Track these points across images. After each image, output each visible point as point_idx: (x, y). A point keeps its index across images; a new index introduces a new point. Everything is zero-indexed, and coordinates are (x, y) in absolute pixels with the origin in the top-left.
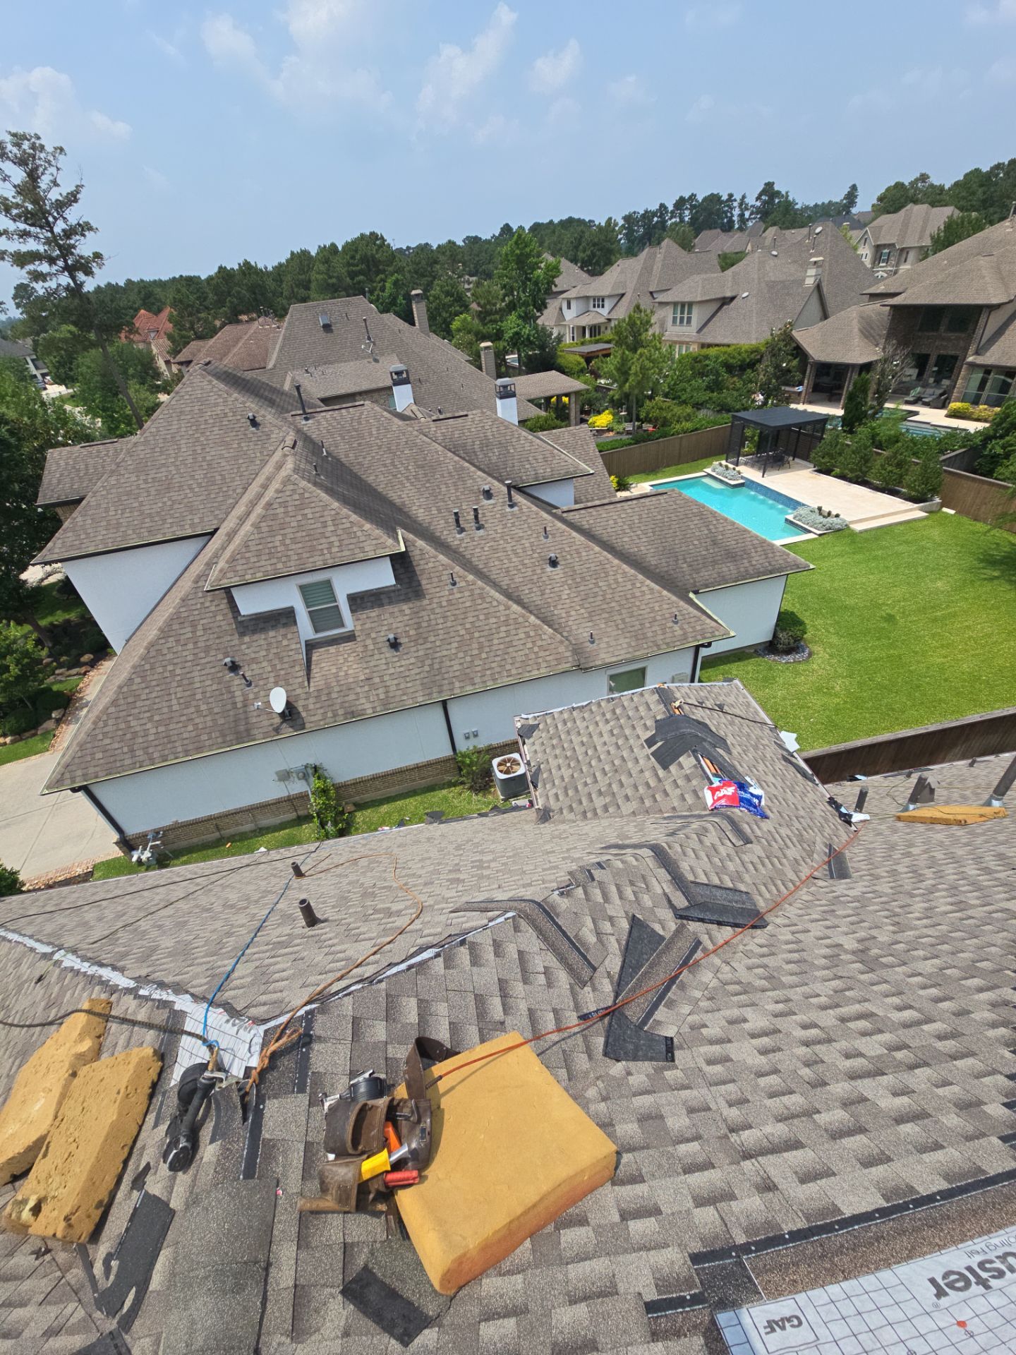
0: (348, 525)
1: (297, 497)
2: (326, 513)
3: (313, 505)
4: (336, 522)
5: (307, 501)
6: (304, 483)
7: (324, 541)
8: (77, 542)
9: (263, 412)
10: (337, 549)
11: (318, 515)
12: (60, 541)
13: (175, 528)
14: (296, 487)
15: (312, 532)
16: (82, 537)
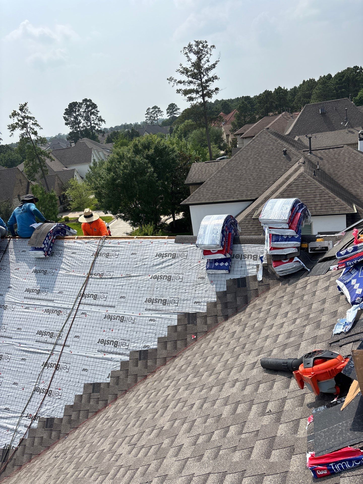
0: (328, 198)
1: (304, 183)
2: (317, 191)
3: (311, 187)
4: (322, 196)
5: (309, 185)
6: (309, 177)
7: (313, 203)
8: (199, 198)
9: (290, 148)
10: (319, 208)
11: (313, 191)
12: (193, 197)
13: (238, 196)
14: (304, 178)
15: (308, 199)
16: (201, 196)
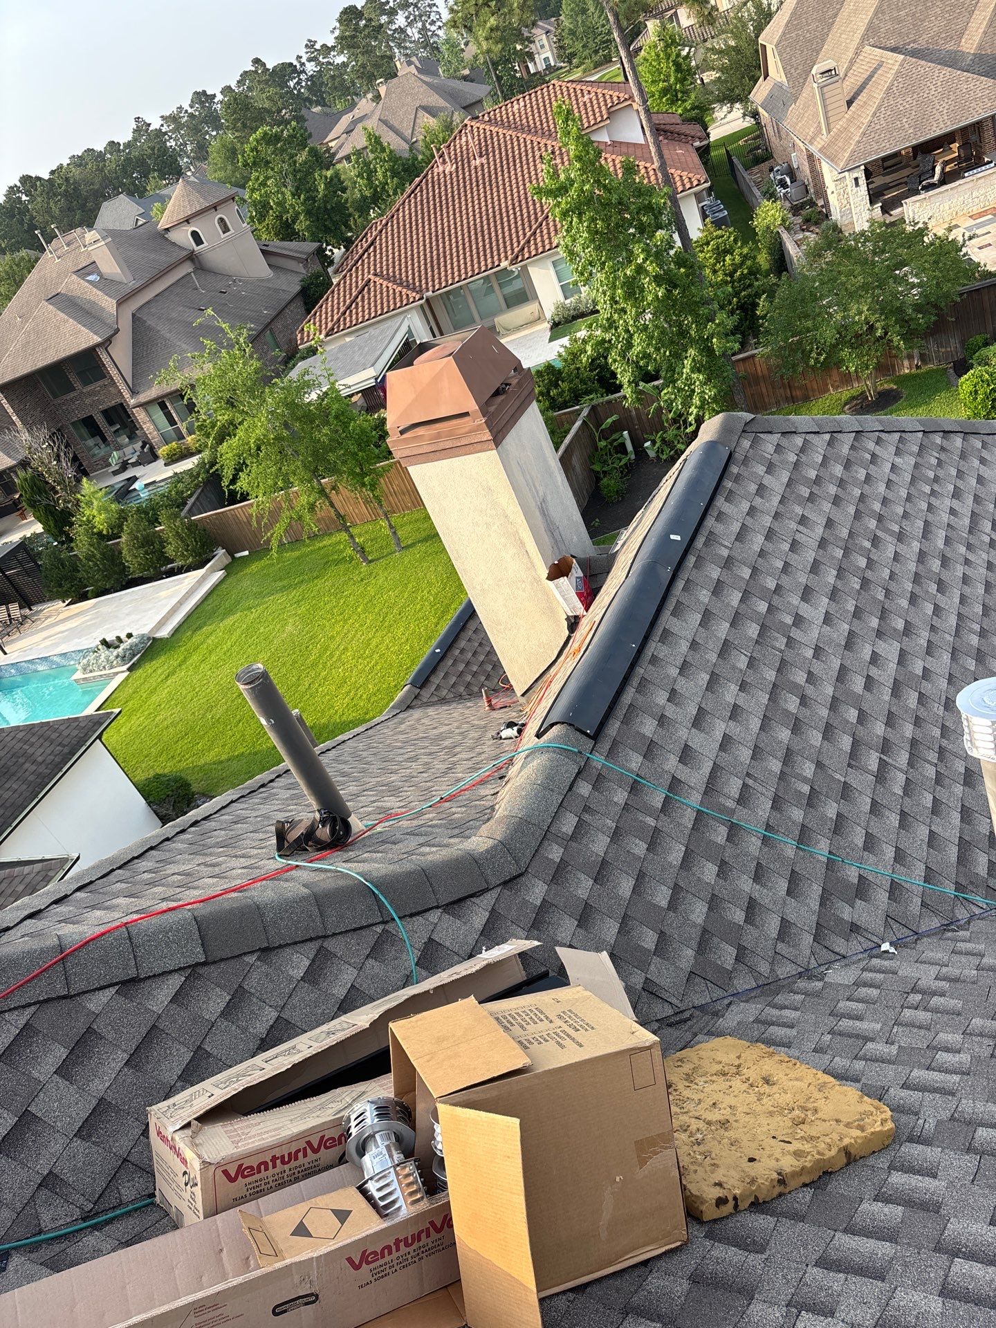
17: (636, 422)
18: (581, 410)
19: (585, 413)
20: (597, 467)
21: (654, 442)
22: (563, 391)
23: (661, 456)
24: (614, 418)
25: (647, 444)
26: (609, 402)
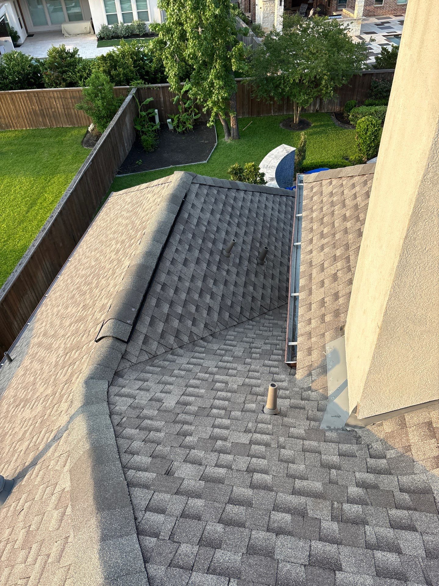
17: (163, 105)
18: (131, 89)
19: (133, 91)
20: (139, 128)
21: (173, 120)
22: (119, 74)
23: (177, 129)
24: (151, 99)
25: (169, 120)
26: (149, 88)
